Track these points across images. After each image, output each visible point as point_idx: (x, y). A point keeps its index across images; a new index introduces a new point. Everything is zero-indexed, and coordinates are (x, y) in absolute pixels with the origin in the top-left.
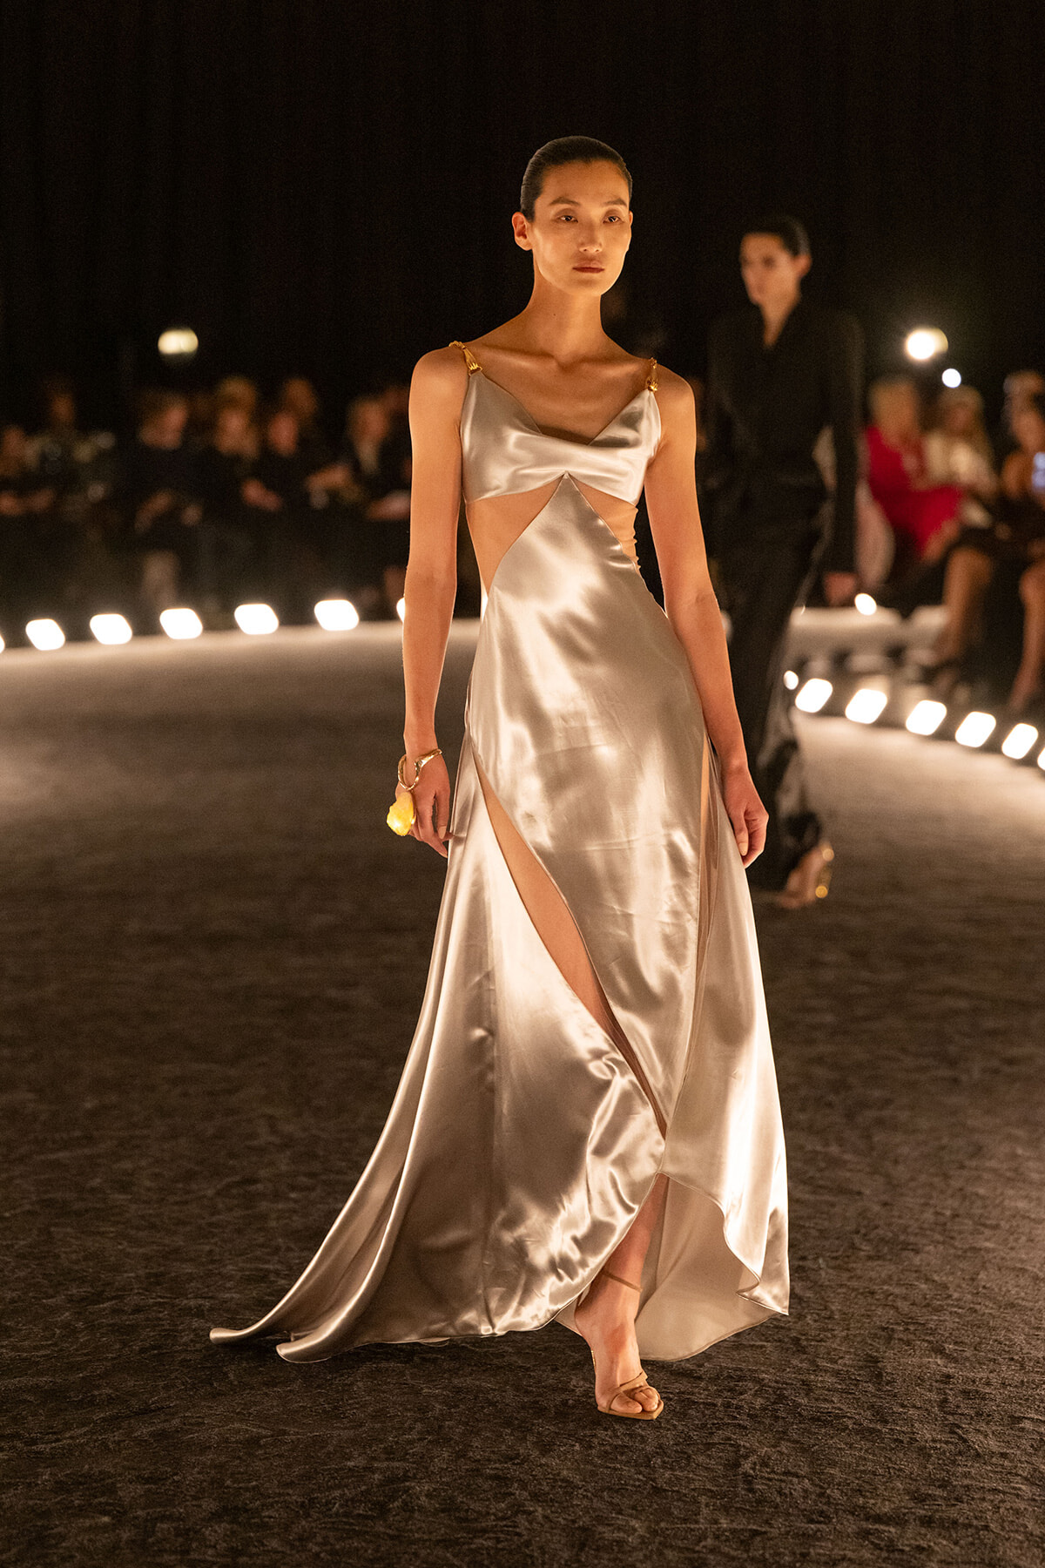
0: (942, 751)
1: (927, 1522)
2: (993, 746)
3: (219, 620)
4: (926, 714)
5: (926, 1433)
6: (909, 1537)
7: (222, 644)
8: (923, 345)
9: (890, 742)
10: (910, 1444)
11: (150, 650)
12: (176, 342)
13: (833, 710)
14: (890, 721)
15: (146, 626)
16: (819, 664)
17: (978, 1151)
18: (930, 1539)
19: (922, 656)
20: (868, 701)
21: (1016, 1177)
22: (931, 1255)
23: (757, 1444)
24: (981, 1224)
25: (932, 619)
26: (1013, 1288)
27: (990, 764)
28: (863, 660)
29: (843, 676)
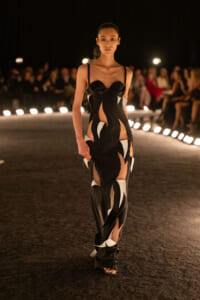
0: (160, 136)
1: (161, 278)
2: (170, 135)
3: (27, 112)
4: (158, 129)
5: (161, 261)
6: (158, 280)
7: (28, 116)
8: (156, 61)
9: (151, 134)
10: (158, 263)
11: (14, 117)
12: (19, 60)
13: (140, 128)
14: (151, 130)
15: (13, 113)
16: (138, 119)
17: (169, 209)
18: (162, 280)
19: (156, 118)
20: (147, 127)
21: (176, 214)
22: (161, 228)
23: (130, 263)
24: (170, 223)
25: (159, 112)
26: (176, 235)
27: (169, 138)
28: (145, 119)
29: (142, 122)
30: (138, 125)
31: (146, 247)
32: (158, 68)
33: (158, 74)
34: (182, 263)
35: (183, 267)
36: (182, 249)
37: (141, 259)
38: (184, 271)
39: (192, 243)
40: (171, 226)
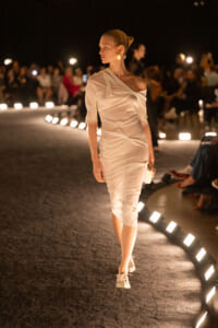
0: (77, 130)
2: (85, 129)
4: (74, 123)
5: (74, 244)
6: (70, 261)
8: (73, 61)
9: (68, 128)
13: (59, 123)
14: (68, 124)
16: (56, 114)
19: (73, 113)
20: (64, 121)
21: (89, 200)
22: (75, 214)
23: (45, 246)
27: (84, 132)
28: (64, 114)
29: (60, 117)
30: (56, 120)
31: (60, 231)
32: (74, 67)
33: (74, 74)
34: (93, 246)
35: (94, 249)
36: (93, 232)
37: (56, 242)
38: (94, 252)
39: (102, 226)
40: (84, 211)
